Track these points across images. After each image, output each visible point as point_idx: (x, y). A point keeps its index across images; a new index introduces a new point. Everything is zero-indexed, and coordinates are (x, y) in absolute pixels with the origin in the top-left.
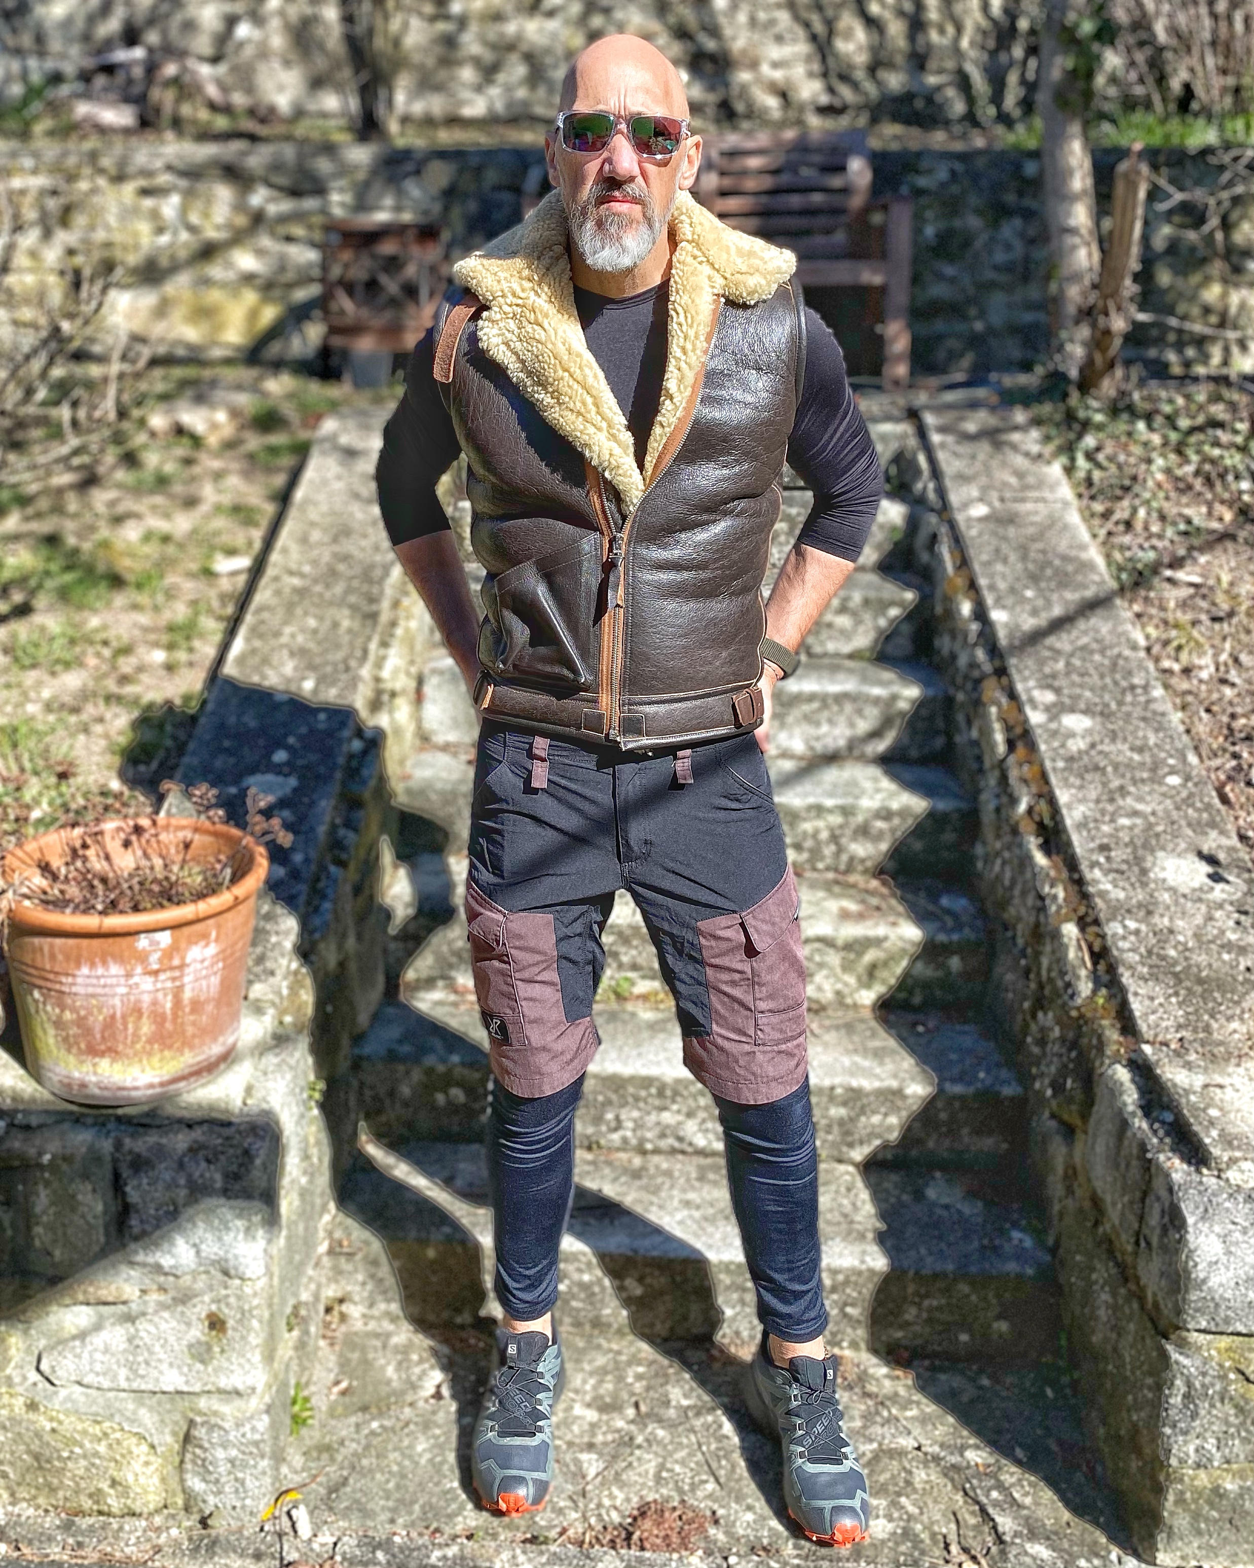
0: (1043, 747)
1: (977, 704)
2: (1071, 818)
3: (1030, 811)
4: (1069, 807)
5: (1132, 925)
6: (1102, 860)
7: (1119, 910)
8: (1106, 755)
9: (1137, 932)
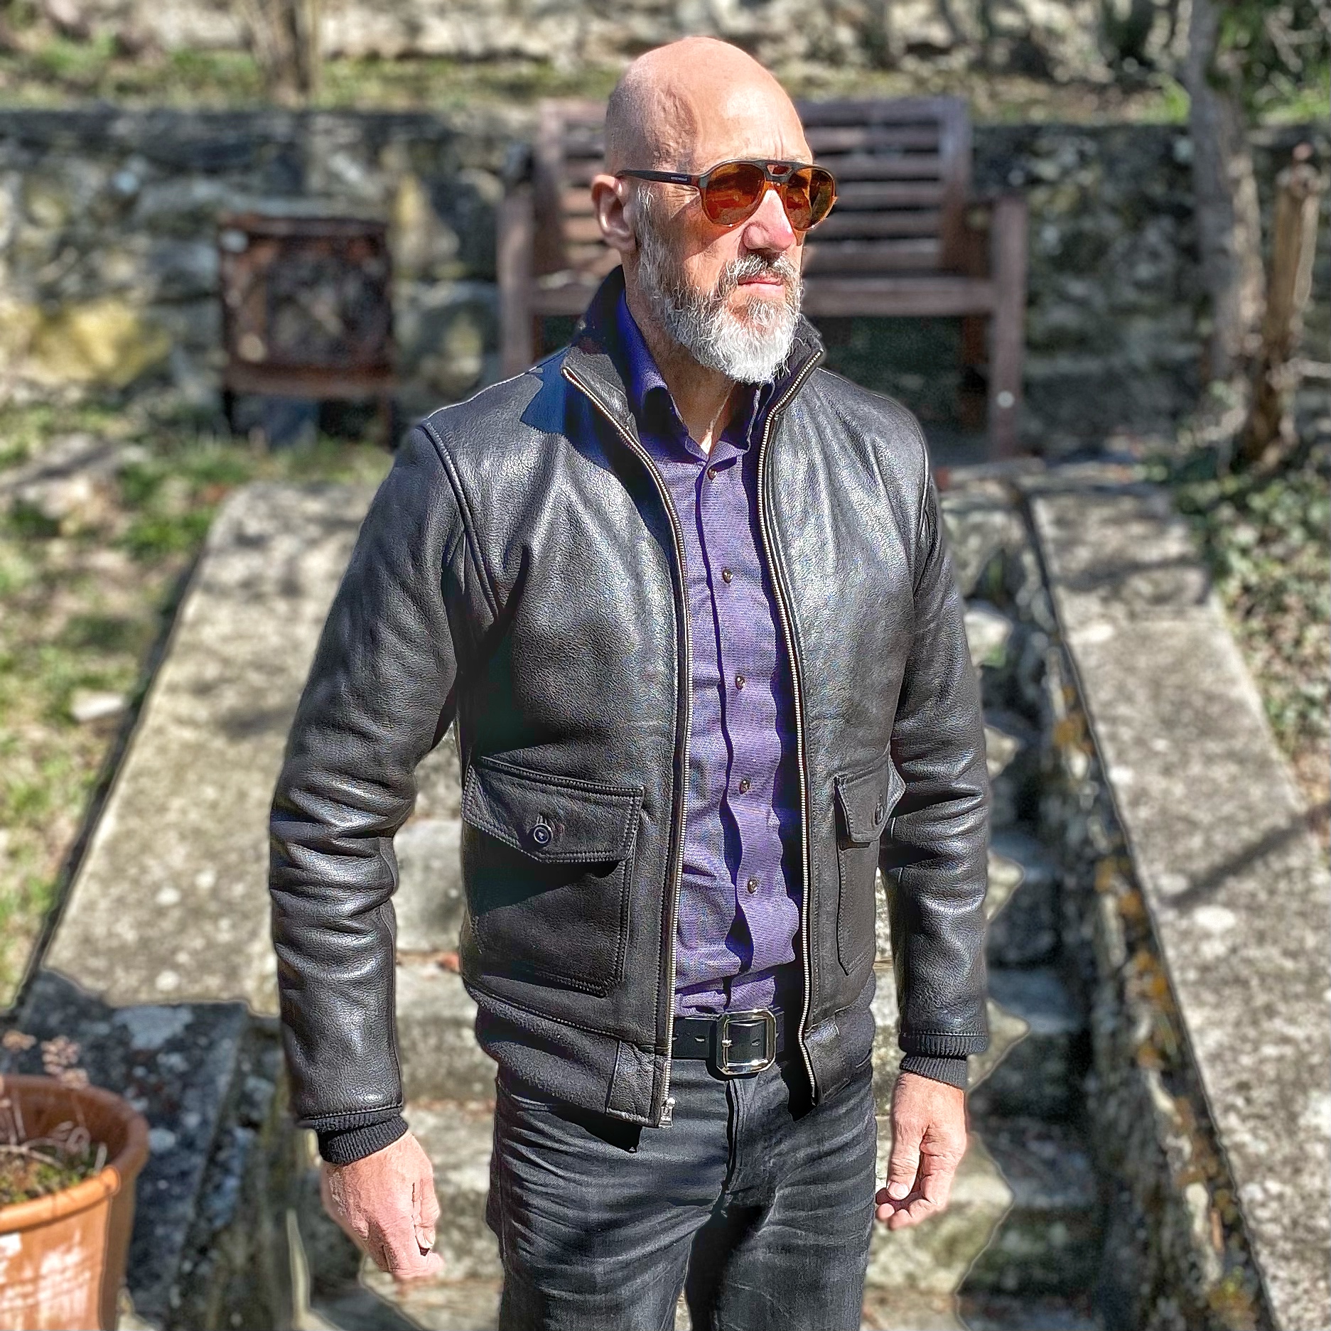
0: (1170, 953)
1: (1090, 895)
2: (1203, 1046)
3: (1151, 1037)
4: (1201, 1031)
5: (1274, 1186)
6: (1240, 1102)
7: (1258, 1167)
8: (1249, 962)
9: (1280, 1197)
